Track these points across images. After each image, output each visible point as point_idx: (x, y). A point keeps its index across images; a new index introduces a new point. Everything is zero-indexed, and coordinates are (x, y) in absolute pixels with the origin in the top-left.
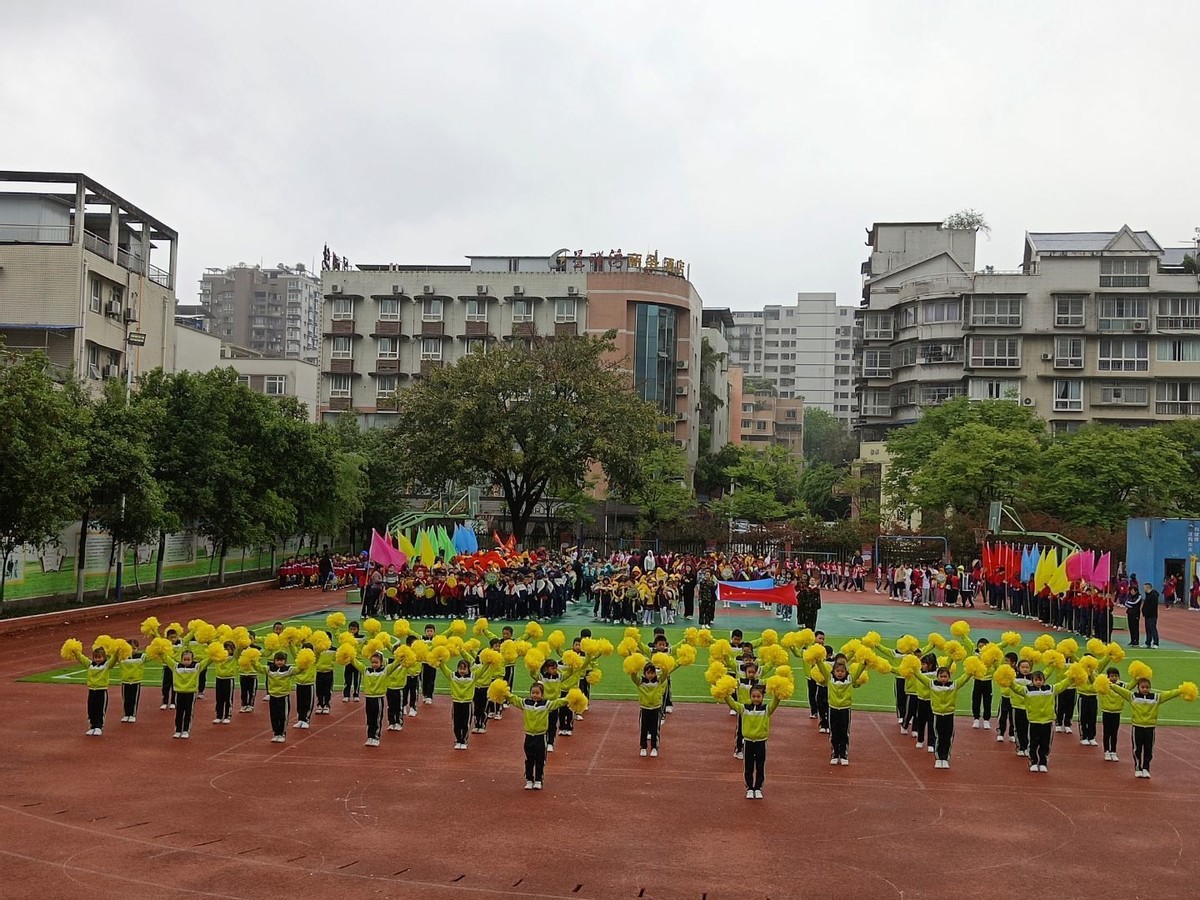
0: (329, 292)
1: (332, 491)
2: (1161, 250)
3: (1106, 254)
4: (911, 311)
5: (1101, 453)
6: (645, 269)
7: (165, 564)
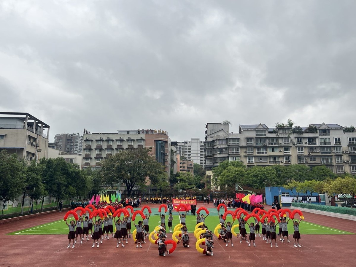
0: (85, 139)
1: (85, 185)
2: (268, 128)
3: (257, 129)
4: (216, 142)
5: (258, 172)
6: (158, 133)
7: (44, 204)
